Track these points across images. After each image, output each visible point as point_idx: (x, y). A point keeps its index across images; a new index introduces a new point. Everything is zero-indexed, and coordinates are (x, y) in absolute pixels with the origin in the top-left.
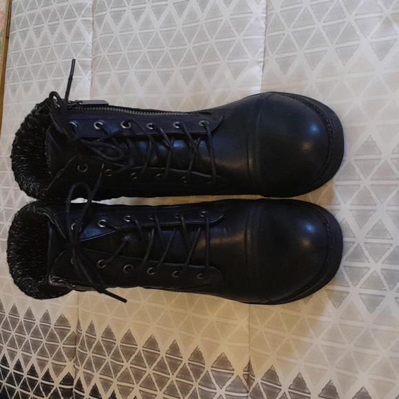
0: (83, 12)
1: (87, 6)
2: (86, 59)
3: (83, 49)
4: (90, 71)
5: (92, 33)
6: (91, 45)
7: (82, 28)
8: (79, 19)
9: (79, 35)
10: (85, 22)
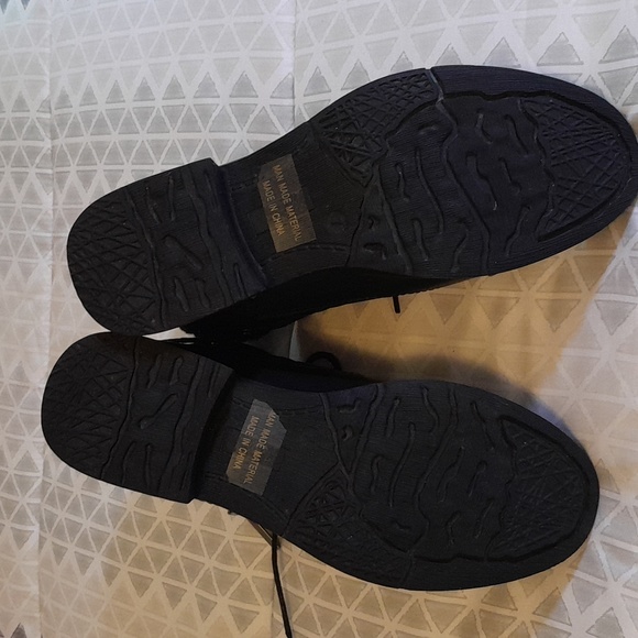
0: (37, 161)
1: (44, 151)
2: (44, 234)
3: (39, 218)
4: (50, 253)
5: (51, 194)
6: (51, 212)
7: (38, 185)
8: (32, 171)
9: (32, 196)
10: (41, 176)
